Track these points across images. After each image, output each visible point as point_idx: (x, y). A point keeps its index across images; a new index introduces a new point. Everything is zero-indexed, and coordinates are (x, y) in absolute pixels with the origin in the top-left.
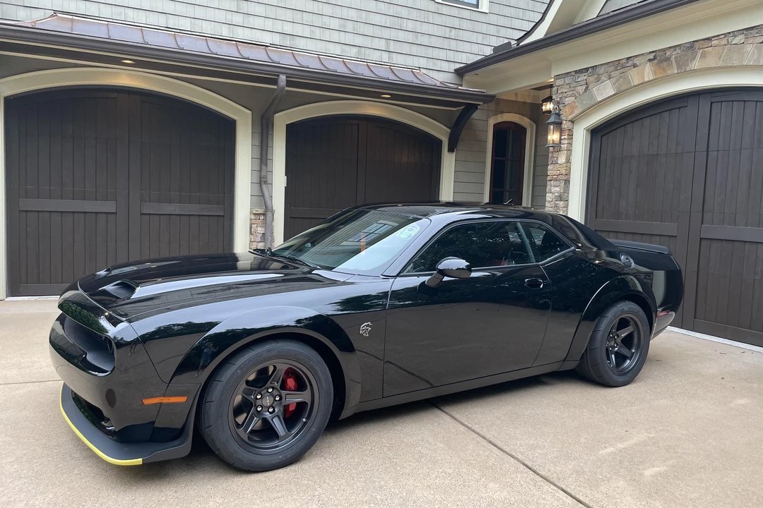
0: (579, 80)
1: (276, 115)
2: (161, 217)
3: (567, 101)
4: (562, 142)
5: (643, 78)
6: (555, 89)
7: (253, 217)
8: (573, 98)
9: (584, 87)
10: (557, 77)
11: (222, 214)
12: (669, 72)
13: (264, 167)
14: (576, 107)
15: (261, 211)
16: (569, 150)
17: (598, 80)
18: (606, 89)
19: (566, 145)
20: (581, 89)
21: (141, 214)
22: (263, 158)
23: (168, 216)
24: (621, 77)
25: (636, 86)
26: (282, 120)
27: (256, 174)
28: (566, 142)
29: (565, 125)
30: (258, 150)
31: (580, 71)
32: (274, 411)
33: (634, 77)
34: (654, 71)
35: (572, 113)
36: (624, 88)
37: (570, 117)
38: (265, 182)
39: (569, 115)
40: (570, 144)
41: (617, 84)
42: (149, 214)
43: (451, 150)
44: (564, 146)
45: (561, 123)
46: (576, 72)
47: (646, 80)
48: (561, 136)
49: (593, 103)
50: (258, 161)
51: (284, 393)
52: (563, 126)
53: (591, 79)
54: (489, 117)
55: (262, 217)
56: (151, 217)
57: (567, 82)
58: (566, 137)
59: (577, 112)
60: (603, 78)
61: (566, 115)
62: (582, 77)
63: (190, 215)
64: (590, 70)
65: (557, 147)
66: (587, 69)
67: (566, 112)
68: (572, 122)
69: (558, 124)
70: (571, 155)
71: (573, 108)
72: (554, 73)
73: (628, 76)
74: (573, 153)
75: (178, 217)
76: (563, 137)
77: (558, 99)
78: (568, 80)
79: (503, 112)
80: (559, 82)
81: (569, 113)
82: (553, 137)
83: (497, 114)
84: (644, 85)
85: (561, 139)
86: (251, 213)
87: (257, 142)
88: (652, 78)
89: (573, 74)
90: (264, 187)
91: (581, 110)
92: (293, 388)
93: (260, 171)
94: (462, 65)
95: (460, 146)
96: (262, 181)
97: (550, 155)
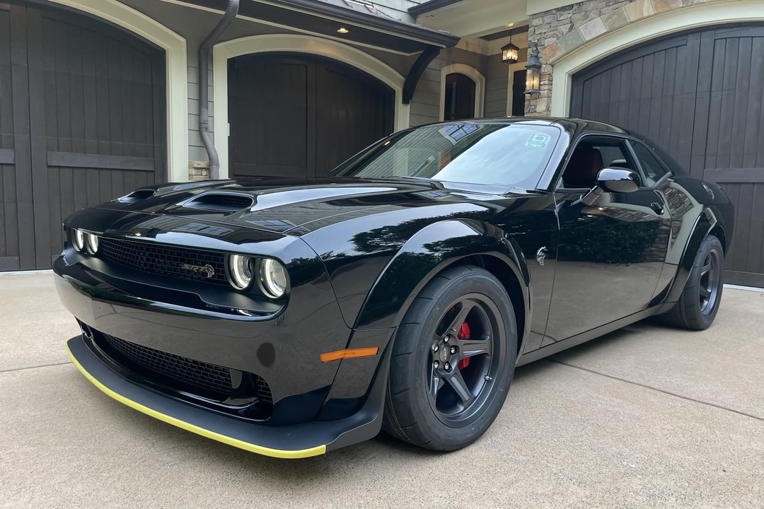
0: (562, 18)
1: (216, 46)
2: (75, 171)
3: (547, 42)
4: (542, 87)
5: (642, 14)
6: (531, 30)
7: (194, 172)
8: (554, 39)
9: (569, 26)
10: (535, 16)
11: (152, 169)
12: (673, 6)
13: (204, 110)
14: (559, 49)
15: (203, 164)
16: (549, 97)
17: (586, 17)
18: (597, 27)
19: (546, 91)
20: (565, 29)
21: (48, 166)
22: (201, 100)
23: (83, 171)
24: (614, 14)
25: (632, 23)
26: (223, 52)
27: (194, 119)
28: (546, 87)
29: (545, 69)
30: (195, 88)
31: (564, 9)
32: (450, 367)
33: (630, 12)
34: (655, 5)
35: (553, 56)
36: (617, 25)
37: (551, 60)
38: (207, 129)
39: (550, 57)
40: (550, 90)
41: (610, 20)
42: (59, 167)
43: (405, 101)
44: (544, 93)
45: (539, 67)
46: (558, 10)
47: (646, 14)
48: (540, 81)
49: (579, 43)
50: (195, 103)
51: (461, 343)
52: (542, 70)
53: (578, 16)
54: (441, 67)
55: (204, 173)
56: (61, 170)
57: (547, 21)
58: (546, 82)
59: (559, 54)
60: (592, 15)
61: (546, 57)
62: (566, 16)
63: (111, 169)
64: (575, 7)
65: (536, 93)
66: (572, 6)
67: (545, 55)
68: (552, 65)
69: (537, 68)
70: (551, 102)
71: (554, 49)
72: (531, 11)
73: (622, 12)
74: (553, 101)
75: (97, 171)
76: (542, 83)
77: (536, 41)
78: (547, 19)
79: (454, 62)
80: (535, 22)
81: (550, 55)
82: (531, 82)
83: (448, 64)
84: (643, 21)
85: (540, 85)
86: (191, 166)
87: (194, 79)
88: (653, 13)
89: (553, 12)
90: (206, 134)
91: (564, 52)
92: (467, 336)
93: (200, 115)
94: (415, 5)
95: (416, 97)
96: (201, 129)
97: (526, 103)
